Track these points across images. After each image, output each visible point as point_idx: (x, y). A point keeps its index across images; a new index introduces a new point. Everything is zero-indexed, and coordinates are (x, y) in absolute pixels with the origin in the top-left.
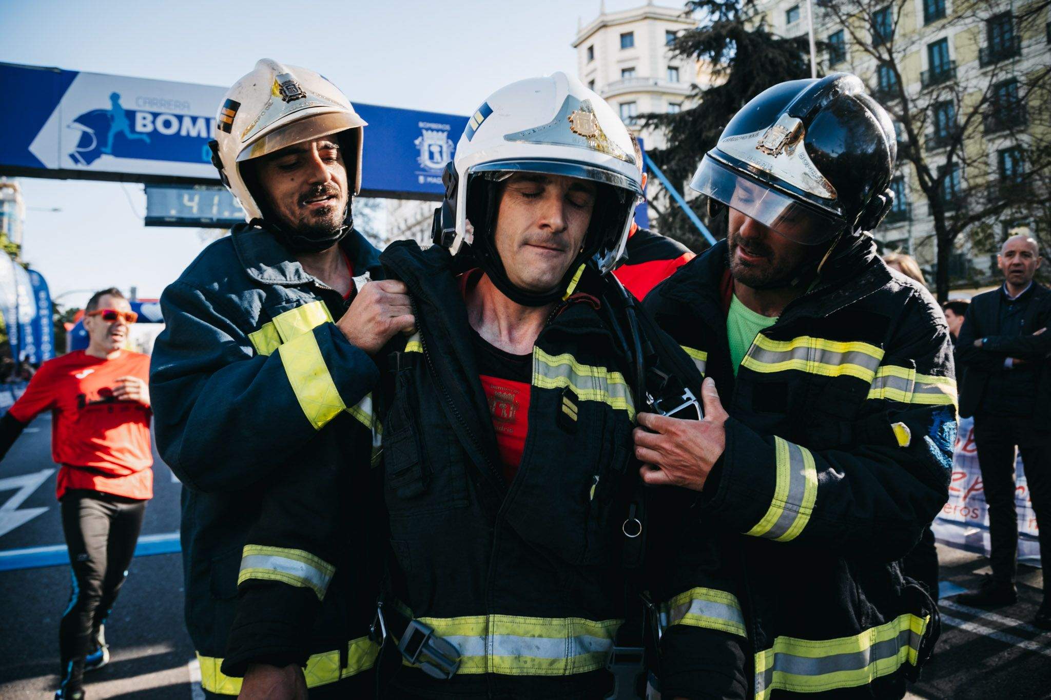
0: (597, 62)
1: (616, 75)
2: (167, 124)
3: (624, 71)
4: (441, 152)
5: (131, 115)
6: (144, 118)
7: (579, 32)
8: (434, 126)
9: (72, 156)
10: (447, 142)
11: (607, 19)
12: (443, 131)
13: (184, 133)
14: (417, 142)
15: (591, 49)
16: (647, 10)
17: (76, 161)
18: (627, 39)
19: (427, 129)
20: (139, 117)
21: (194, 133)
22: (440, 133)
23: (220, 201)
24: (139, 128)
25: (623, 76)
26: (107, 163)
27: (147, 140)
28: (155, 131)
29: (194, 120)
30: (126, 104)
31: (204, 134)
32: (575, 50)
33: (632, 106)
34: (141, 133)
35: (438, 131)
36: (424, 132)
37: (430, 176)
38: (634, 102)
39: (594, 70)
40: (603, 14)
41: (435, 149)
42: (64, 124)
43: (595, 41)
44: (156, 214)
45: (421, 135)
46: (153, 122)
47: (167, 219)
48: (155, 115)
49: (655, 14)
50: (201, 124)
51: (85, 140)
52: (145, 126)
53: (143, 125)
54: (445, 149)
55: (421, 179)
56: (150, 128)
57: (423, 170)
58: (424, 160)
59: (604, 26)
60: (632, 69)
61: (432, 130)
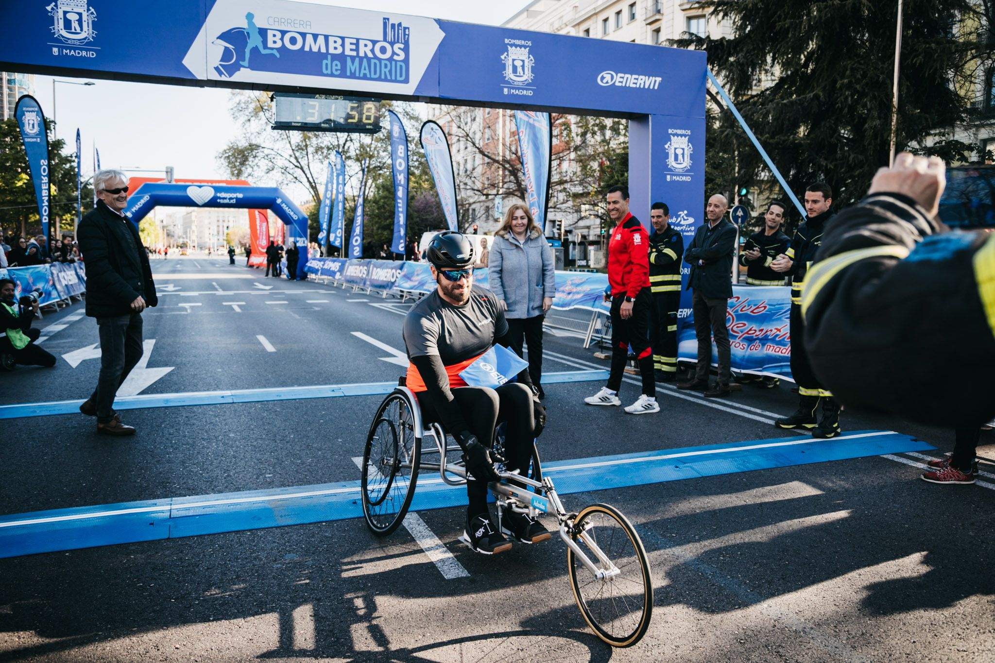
2: (293, 41)
4: (523, 66)
6: (274, 36)
8: (517, 42)
9: (217, 69)
10: (529, 57)
12: (525, 47)
13: (307, 49)
14: (503, 57)
17: (220, 73)
19: (511, 45)
20: (270, 34)
21: (315, 49)
22: (523, 49)
23: (336, 108)
24: (270, 44)
26: (244, 75)
27: (278, 55)
29: (315, 37)
31: (323, 50)
34: (272, 49)
35: (521, 46)
36: (509, 48)
37: (513, 88)
41: (518, 64)
42: (210, 40)
44: (284, 119)
45: (507, 51)
46: (282, 39)
47: (293, 124)
48: (284, 33)
50: (321, 40)
51: (227, 55)
52: (275, 42)
53: (274, 42)
54: (526, 64)
55: (506, 91)
56: (279, 44)
57: (508, 82)
58: (509, 73)
61: (516, 46)
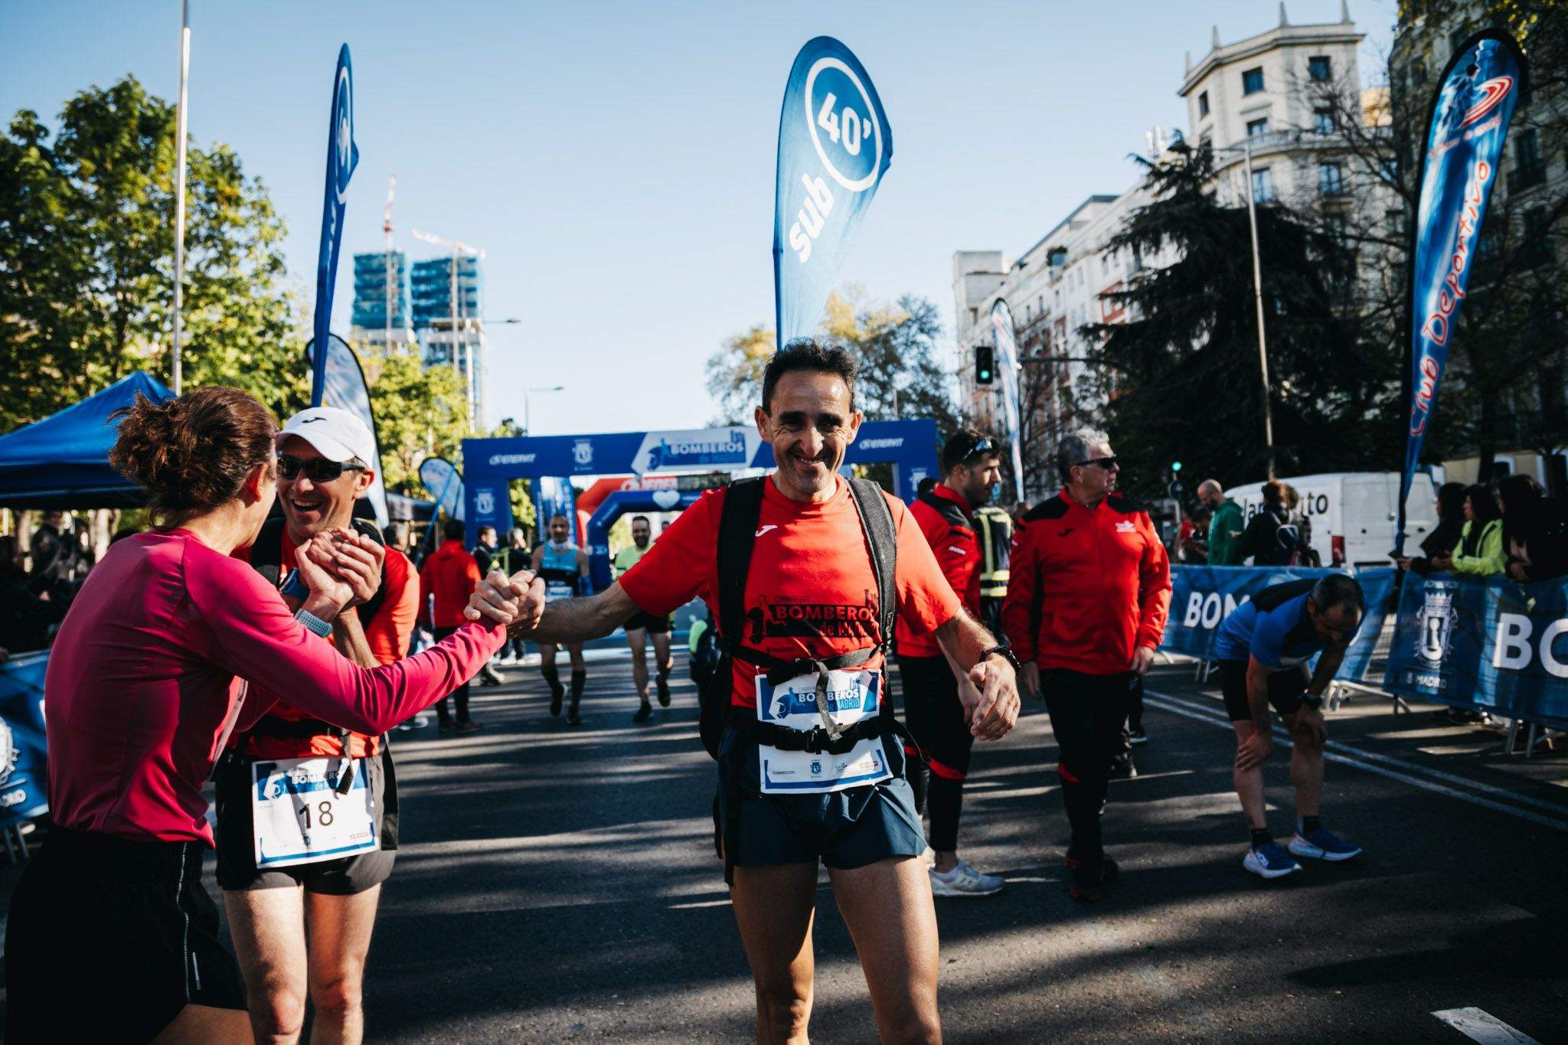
0: (1213, 117)
1: (1239, 133)
2: (684, 449)
3: (1250, 125)
5: (669, 447)
7: (1188, 73)
11: (1220, 54)
13: (692, 452)
15: (1204, 97)
16: (1278, 34)
18: (1253, 81)
20: (673, 447)
21: (696, 451)
24: (673, 452)
25: (1250, 132)
28: (680, 454)
30: (668, 442)
32: (1184, 99)
33: (1266, 174)
38: (1267, 169)
39: (1211, 127)
40: (1216, 48)
43: (1209, 85)
46: (678, 448)
49: (1292, 38)
51: (652, 460)
59: (1218, 64)
60: (1262, 121)
